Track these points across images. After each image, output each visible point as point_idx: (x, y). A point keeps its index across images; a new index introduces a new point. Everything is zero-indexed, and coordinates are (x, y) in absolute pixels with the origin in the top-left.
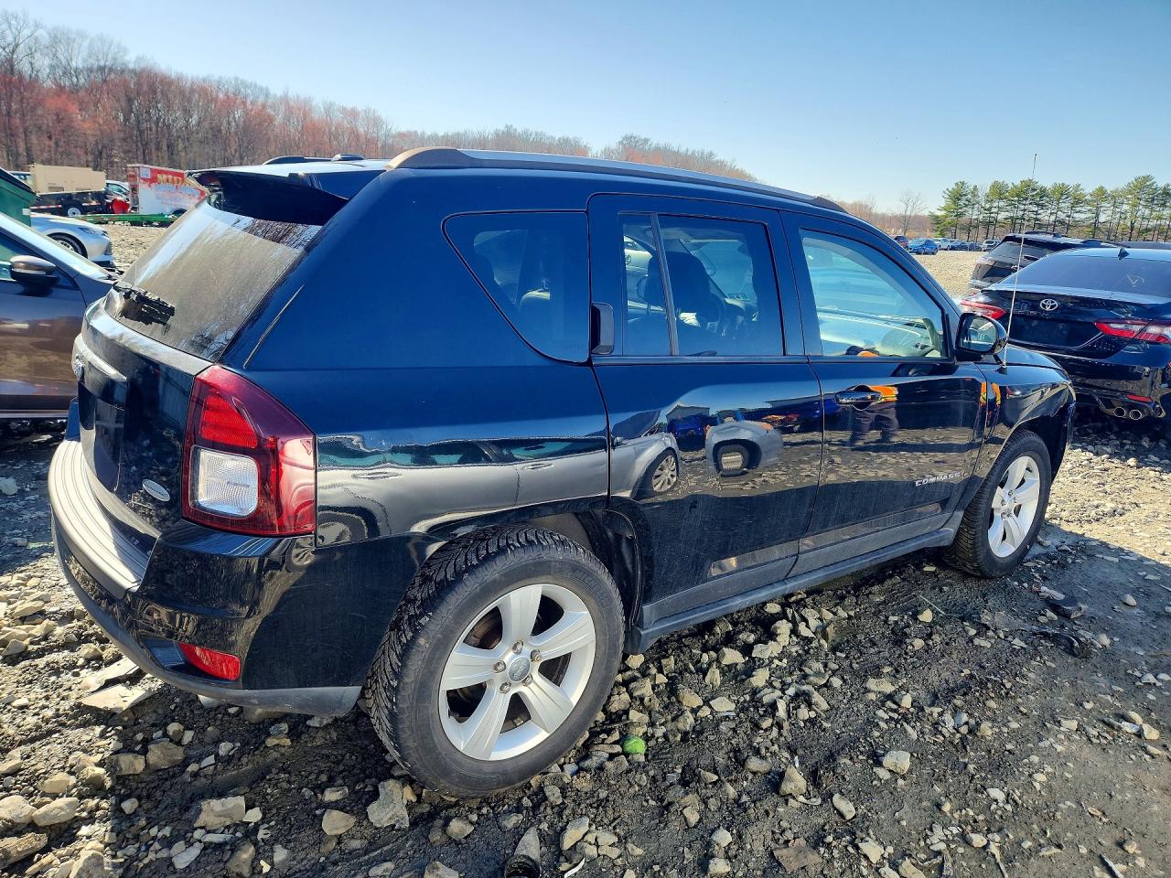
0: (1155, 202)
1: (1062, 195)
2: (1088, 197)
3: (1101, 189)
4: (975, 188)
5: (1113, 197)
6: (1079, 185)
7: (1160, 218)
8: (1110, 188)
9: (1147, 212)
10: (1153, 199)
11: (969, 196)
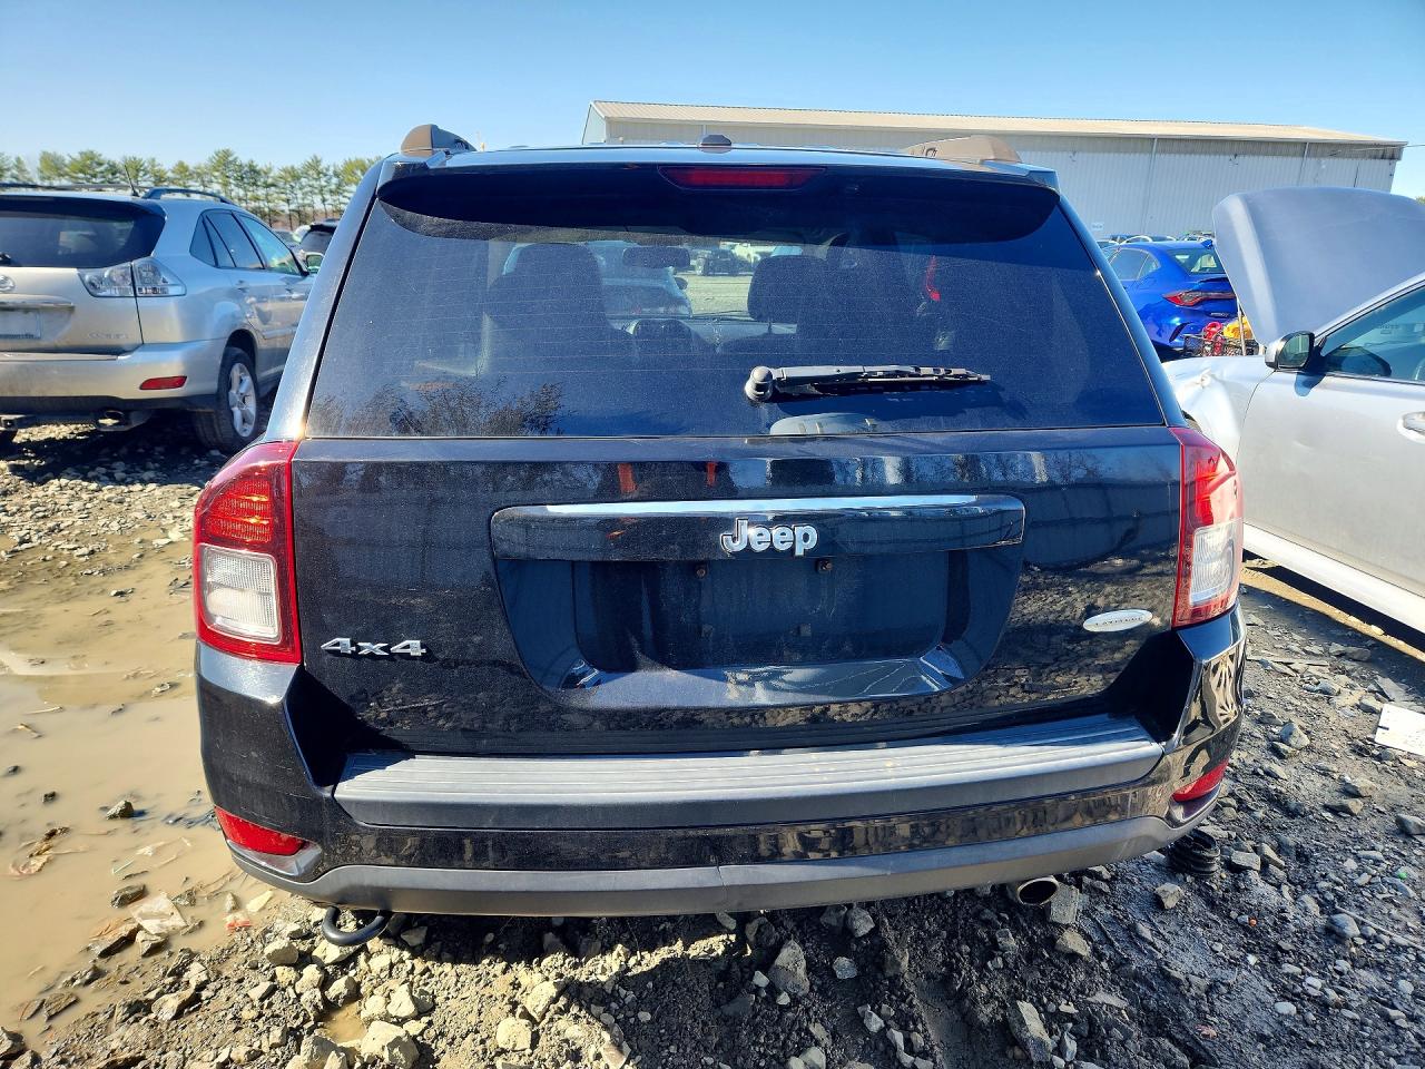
0: (245, 180)
1: (138, 171)
2: (170, 174)
3: (181, 164)
4: (18, 160)
5: (199, 175)
6: (153, 160)
7: (257, 199)
8: (191, 164)
9: (241, 193)
10: (242, 178)
11: (15, 172)
